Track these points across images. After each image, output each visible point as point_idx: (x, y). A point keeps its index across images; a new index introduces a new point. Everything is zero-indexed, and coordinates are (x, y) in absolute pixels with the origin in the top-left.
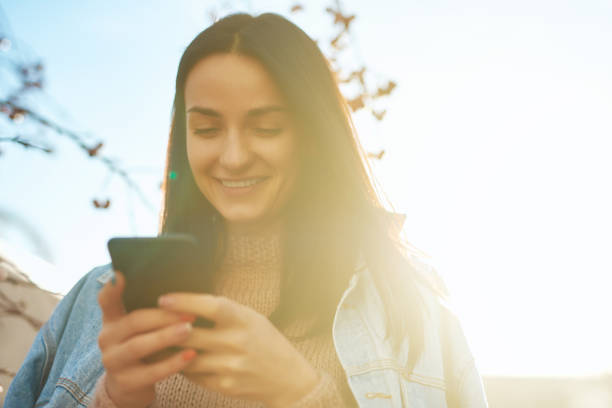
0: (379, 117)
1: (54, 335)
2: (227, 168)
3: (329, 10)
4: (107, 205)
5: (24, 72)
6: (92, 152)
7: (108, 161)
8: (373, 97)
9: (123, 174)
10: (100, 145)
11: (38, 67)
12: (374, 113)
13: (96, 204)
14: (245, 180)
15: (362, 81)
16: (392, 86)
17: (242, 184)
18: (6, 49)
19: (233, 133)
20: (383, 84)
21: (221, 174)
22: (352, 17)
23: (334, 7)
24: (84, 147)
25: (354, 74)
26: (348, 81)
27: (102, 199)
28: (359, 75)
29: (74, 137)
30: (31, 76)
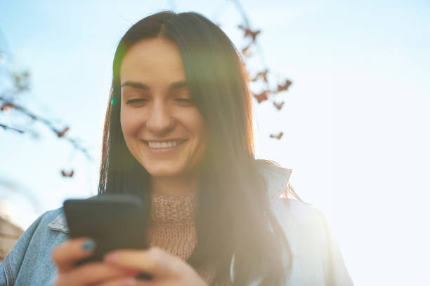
0: (279, 107)
1: (13, 269)
2: (152, 131)
3: (240, 27)
4: (71, 175)
5: (17, 79)
6: (60, 135)
7: (72, 141)
8: (274, 93)
9: (84, 151)
10: (67, 129)
11: (26, 75)
12: (274, 104)
13: (64, 174)
14: (167, 141)
15: (265, 80)
16: (288, 83)
17: (164, 145)
18: (4, 61)
19: (158, 103)
20: (282, 82)
21: (147, 136)
22: (258, 32)
23: (245, 25)
24: (55, 131)
25: (260, 74)
26: (254, 80)
27: (68, 170)
28: (264, 75)
29: (47, 123)
30: (21, 82)
